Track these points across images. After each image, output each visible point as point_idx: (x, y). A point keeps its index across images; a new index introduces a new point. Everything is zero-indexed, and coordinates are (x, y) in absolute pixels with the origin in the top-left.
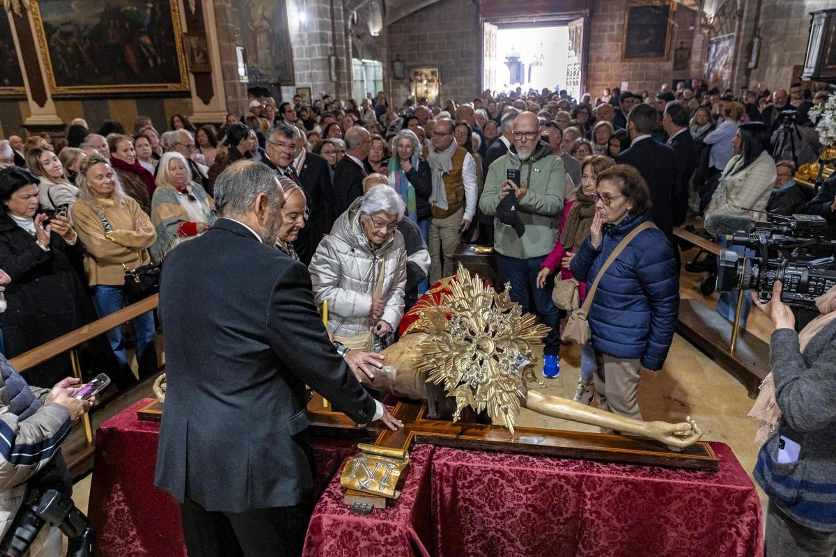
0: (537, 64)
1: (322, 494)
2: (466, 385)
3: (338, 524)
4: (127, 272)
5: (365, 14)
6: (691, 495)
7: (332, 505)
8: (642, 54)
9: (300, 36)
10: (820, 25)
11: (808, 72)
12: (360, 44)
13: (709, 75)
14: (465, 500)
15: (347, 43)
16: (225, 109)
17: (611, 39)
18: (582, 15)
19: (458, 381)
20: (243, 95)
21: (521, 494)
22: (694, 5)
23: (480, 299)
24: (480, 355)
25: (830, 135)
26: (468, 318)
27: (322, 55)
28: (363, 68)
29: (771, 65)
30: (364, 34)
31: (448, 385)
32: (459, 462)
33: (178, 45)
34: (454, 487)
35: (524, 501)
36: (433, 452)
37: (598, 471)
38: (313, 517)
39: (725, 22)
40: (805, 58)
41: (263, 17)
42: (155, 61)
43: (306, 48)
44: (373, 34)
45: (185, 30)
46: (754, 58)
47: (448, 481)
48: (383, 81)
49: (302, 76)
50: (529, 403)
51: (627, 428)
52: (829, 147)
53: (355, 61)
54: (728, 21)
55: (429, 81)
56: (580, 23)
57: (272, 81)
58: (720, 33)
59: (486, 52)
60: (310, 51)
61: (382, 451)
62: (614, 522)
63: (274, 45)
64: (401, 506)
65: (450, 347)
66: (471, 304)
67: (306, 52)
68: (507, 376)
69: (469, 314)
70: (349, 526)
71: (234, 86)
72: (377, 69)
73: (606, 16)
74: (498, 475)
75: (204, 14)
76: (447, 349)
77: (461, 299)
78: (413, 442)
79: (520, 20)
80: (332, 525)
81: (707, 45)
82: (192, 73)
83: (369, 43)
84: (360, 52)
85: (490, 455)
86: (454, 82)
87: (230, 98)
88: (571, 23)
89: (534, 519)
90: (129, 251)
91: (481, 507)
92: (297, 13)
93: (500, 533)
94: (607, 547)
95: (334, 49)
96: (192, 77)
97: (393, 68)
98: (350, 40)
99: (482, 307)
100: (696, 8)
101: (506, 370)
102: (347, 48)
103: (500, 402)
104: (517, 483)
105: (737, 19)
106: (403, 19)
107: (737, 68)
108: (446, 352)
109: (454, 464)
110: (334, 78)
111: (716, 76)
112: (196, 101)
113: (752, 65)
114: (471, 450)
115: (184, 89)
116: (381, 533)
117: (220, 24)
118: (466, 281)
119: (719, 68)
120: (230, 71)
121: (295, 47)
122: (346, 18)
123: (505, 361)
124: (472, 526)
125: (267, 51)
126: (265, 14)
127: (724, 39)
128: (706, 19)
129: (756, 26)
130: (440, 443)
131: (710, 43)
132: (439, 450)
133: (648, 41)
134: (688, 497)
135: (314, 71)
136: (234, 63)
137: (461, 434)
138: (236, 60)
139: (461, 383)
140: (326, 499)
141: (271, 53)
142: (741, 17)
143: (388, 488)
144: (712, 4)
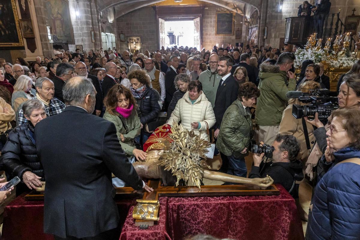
0: (181, 36)
1: (124, 223)
2: (180, 170)
3: (134, 235)
4: (1, 133)
5: (106, 13)
6: (271, 205)
7: (129, 228)
8: (223, 33)
9: (77, 22)
10: (289, 23)
11: (286, 40)
12: (104, 26)
13: (249, 41)
14: (182, 218)
15: (99, 26)
16: (43, 55)
17: (211, 26)
18: (199, 16)
19: (177, 168)
20: (51, 48)
21: (206, 213)
22: (242, 14)
23: (183, 134)
24: (184, 157)
25: (297, 64)
26: (179, 142)
27: (87, 31)
28: (106, 37)
29: (272, 38)
30: (106, 22)
31: (173, 171)
32: (180, 203)
33: (17, 25)
34: (178, 214)
35: (207, 216)
36: (168, 200)
37: (235, 200)
38: (122, 233)
39: (254, 21)
40: (285, 35)
41: (58, 13)
42: (5, 32)
43: (80, 27)
44: (110, 22)
45: (20, 18)
46: (266, 35)
47: (175, 211)
48: (116, 42)
49: (78, 41)
50: (205, 175)
51: (245, 182)
52: (297, 69)
53: (103, 34)
54: (255, 20)
55: (136, 43)
56: (198, 19)
57: (64, 42)
58: (252, 25)
59: (160, 31)
60: (82, 29)
61: (147, 202)
62: (243, 220)
63: (64, 26)
64: (160, 224)
65: (173, 155)
66: (179, 136)
67: (80, 30)
68: (196, 165)
69: (179, 141)
70: (139, 235)
71: (46, 44)
72: (112, 37)
73: (209, 17)
74: (196, 206)
75: (30, 11)
76: (172, 156)
77: (175, 134)
78: (159, 197)
79: (174, 18)
80: (131, 236)
81: (248, 29)
82: (25, 38)
83: (108, 26)
84: (104, 29)
85: (192, 198)
86: (147, 43)
87: (45, 50)
88: (195, 19)
89: (211, 223)
90: (3, 123)
91: (189, 221)
92: (74, 11)
93: (197, 231)
94: (240, 230)
95: (93, 28)
96: (25, 40)
97: (120, 37)
98: (100, 24)
99: (184, 137)
100: (243, 15)
101: (195, 163)
102: (99, 28)
103: (194, 176)
104: (204, 208)
105: (259, 19)
106: (123, 16)
107: (260, 38)
108: (171, 157)
109: (178, 204)
110: (94, 41)
111: (251, 41)
112: (27, 51)
113: (265, 37)
114: (183, 197)
115: (21, 46)
116: (153, 236)
117: (38, 15)
118: (176, 127)
119: (253, 38)
120: (44, 37)
121: (74, 27)
122: (98, 15)
123: (194, 159)
124: (186, 229)
125: (61, 29)
126: (59, 12)
127: (254, 27)
128: (247, 19)
129: (266, 22)
130: (170, 196)
131: (249, 28)
132: (170, 199)
133: (225, 27)
134: (270, 206)
135: (84, 38)
136: (46, 34)
137: (179, 191)
138: (47, 32)
139: (178, 169)
140: (126, 225)
141: (62, 30)
142: (260, 19)
143: (155, 216)
144: (248, 13)
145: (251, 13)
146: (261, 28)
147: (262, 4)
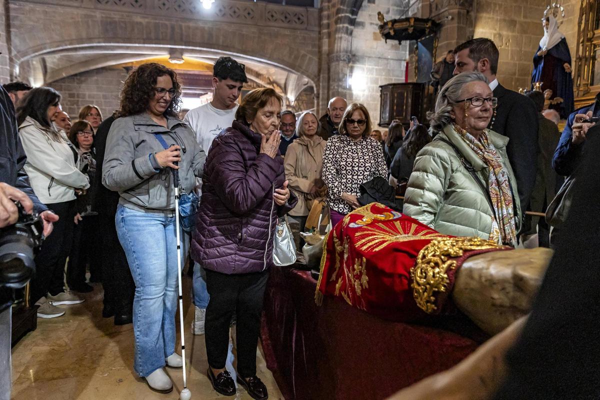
5: (26, 70)
10: (387, 93)
11: (385, 121)
88: (203, 96)
105: (315, 98)
128: (289, 102)
142: (318, 97)
144: (292, 93)
145: (297, 92)
146: (320, 111)
147: (321, 76)
